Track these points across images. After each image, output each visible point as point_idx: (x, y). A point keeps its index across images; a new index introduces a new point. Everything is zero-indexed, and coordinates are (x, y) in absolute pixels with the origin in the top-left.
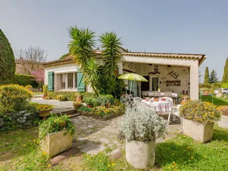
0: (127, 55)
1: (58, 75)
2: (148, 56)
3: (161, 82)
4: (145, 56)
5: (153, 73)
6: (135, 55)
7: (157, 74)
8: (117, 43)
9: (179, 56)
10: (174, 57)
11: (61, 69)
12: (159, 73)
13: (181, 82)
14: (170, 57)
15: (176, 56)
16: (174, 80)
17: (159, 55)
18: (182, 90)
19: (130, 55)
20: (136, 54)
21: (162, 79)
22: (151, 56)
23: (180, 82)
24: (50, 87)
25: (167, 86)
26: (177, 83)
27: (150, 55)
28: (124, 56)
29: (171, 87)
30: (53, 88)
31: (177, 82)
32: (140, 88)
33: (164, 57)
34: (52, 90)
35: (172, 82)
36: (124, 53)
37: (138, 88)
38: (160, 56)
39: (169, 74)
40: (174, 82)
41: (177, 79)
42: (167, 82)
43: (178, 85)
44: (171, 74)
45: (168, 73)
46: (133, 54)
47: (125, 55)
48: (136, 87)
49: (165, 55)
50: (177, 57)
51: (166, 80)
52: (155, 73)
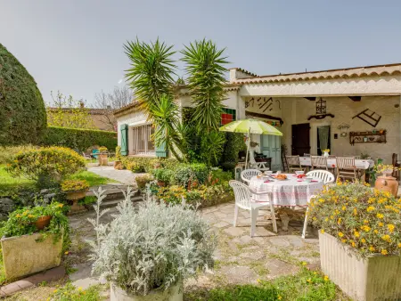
0: (251, 83)
1: (134, 129)
2: (294, 80)
3: (336, 136)
4: (288, 80)
5: (317, 117)
6: (266, 82)
7: (327, 118)
8: (219, 61)
9: (368, 72)
10: (354, 76)
11: (136, 118)
12: (333, 116)
13: (388, 135)
14: (345, 77)
15: (359, 72)
16: (370, 129)
17: (317, 75)
18: (391, 153)
19: (256, 83)
20: (268, 79)
21: (340, 128)
22: (300, 79)
23: (384, 132)
24: (124, 149)
25: (353, 143)
26: (376, 137)
27: (297, 77)
28: (247, 87)
29: (362, 147)
30: (127, 151)
31: (377, 133)
32: (289, 149)
33: (329, 78)
34: (125, 154)
35: (364, 134)
36: (245, 81)
37: (283, 149)
38: (322, 78)
39: (358, 116)
40: (370, 133)
41: (378, 127)
42: (352, 134)
43: (379, 141)
44: (362, 116)
45: (353, 115)
46: (263, 80)
47: (247, 83)
48: (279, 146)
49: (333, 74)
50: (364, 76)
51: (348, 131)
52: (324, 117)
